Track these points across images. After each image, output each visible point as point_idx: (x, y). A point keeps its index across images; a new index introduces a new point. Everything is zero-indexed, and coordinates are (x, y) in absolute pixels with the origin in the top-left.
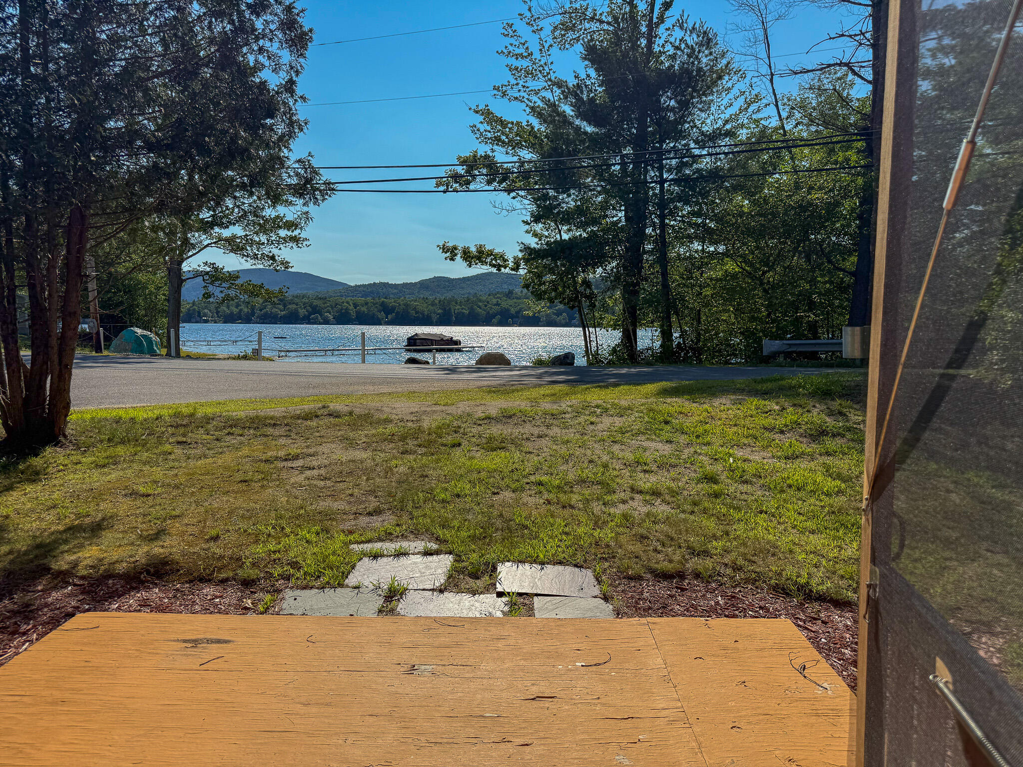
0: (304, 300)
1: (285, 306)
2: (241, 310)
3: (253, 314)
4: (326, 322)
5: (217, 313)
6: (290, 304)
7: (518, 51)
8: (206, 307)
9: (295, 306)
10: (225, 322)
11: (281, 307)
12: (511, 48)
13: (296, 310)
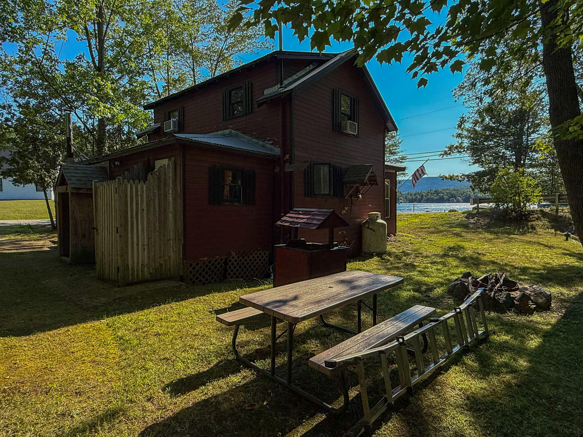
0: (447, 191)
1: (437, 194)
2: (417, 197)
3: (422, 198)
4: (458, 202)
5: (406, 198)
6: (440, 193)
7: (474, 105)
8: (401, 196)
9: (442, 194)
10: (409, 202)
11: (435, 195)
12: (471, 105)
13: (443, 196)
